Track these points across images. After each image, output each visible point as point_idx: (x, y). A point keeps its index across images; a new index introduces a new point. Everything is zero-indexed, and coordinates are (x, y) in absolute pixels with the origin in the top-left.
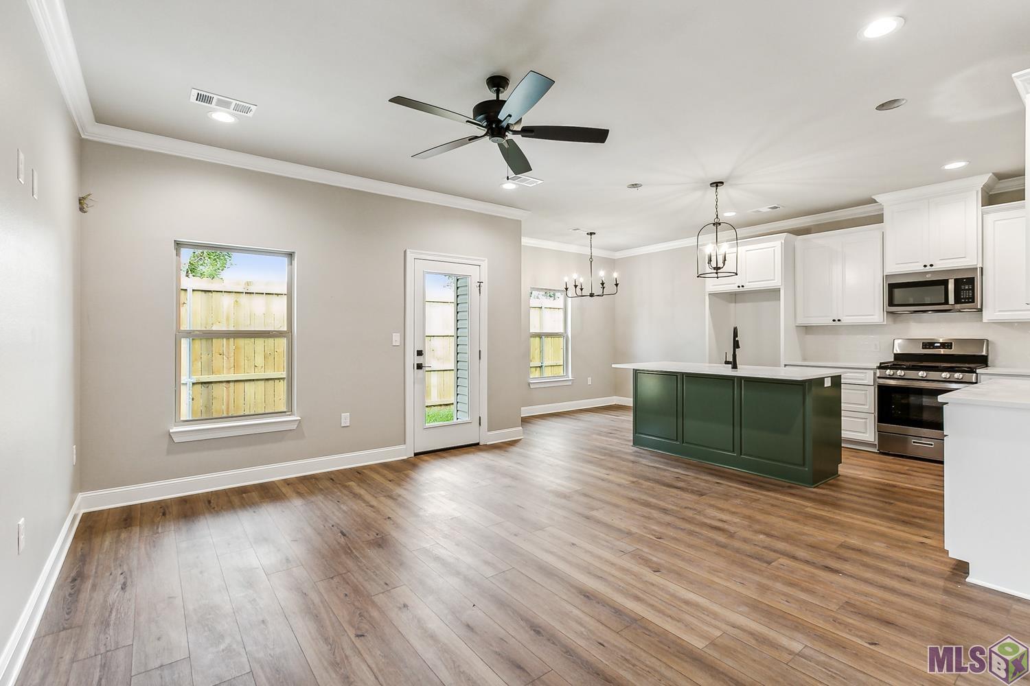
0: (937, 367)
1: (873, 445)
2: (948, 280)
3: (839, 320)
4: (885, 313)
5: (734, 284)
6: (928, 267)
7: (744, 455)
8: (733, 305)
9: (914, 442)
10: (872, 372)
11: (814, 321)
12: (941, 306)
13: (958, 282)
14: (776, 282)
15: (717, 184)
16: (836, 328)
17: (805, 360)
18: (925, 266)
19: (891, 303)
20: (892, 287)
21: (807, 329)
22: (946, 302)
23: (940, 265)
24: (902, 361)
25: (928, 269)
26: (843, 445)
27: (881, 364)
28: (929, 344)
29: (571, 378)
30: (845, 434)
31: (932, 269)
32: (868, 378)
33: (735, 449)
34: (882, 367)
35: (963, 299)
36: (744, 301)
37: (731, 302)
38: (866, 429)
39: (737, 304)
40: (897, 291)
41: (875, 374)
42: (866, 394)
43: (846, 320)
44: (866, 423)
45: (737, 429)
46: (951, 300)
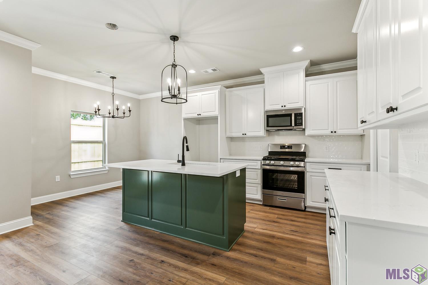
0: (288, 159)
1: (261, 201)
2: (292, 114)
3: (245, 134)
4: (265, 130)
5: (196, 113)
6: (284, 107)
7: (188, 228)
8: (198, 126)
9: (278, 199)
10: (260, 161)
11: (234, 135)
12: (288, 127)
13: (296, 115)
14: (216, 113)
15: (174, 38)
16: (243, 138)
17: (230, 155)
18: (282, 106)
19: (268, 126)
20: (268, 117)
21: (232, 139)
22: (291, 125)
23: (289, 106)
24: (273, 155)
25: (283, 108)
26: (247, 201)
27: (264, 157)
28: (283, 147)
29: (107, 169)
30: (248, 196)
31: (285, 108)
32: (258, 165)
33: (183, 224)
34: (265, 159)
35: (298, 123)
36: (203, 124)
37: (197, 124)
38: (257, 193)
39: (200, 126)
40: (270, 119)
41: (261, 163)
42: (257, 174)
43: (249, 134)
44: (257, 189)
45: (184, 209)
46: (293, 124)
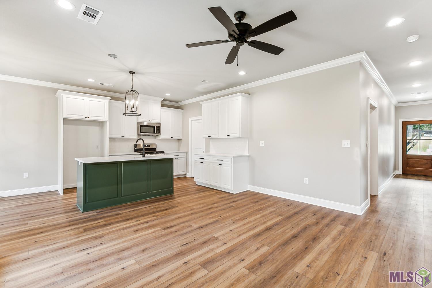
2: (155, 126)
3: (124, 137)
4: (138, 135)
11: (114, 137)
14: (105, 118)
15: (132, 73)
19: (141, 132)
20: (141, 126)
22: (154, 133)
28: (145, 145)
31: (151, 122)
33: (148, 191)
45: (149, 182)
46: (156, 132)
